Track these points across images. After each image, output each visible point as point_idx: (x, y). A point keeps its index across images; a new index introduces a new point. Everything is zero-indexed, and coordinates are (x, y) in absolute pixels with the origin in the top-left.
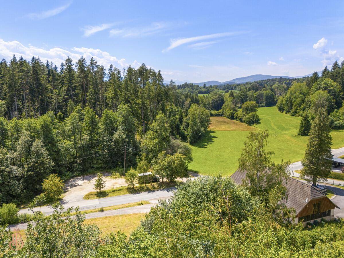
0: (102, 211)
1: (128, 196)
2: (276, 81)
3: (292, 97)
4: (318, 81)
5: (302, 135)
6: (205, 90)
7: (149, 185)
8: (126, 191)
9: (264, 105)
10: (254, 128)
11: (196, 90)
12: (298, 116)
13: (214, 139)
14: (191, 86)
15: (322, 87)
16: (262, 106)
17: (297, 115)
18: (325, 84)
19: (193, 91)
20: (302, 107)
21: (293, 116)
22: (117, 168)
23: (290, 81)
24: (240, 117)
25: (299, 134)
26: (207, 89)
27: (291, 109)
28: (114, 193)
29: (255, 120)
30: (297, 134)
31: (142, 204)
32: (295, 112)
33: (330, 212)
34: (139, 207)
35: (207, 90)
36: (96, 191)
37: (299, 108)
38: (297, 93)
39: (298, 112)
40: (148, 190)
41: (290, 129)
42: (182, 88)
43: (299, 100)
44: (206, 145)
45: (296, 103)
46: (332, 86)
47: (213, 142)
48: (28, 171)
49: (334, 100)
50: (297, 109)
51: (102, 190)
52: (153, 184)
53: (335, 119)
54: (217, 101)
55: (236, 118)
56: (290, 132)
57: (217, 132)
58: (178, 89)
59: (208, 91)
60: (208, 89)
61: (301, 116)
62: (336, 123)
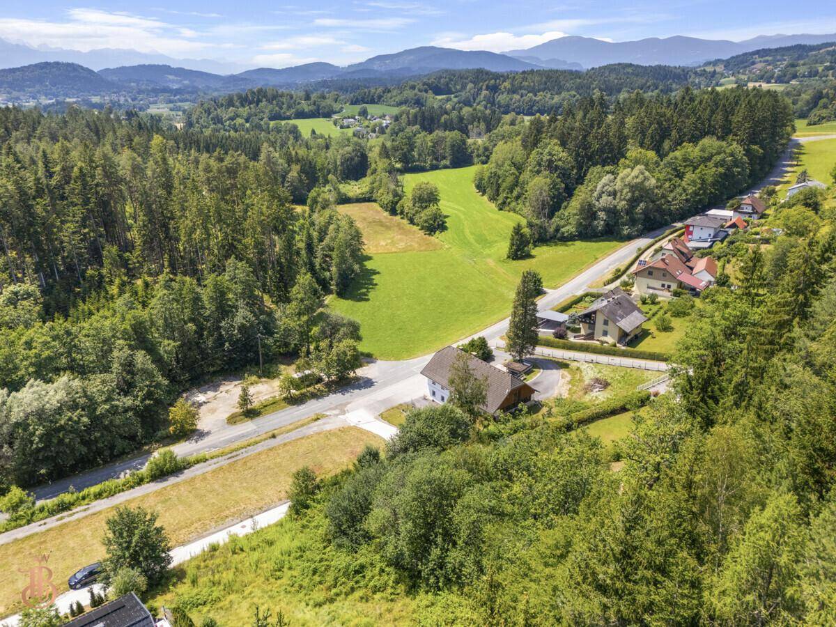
0: (274, 436)
1: (291, 411)
2: (467, 78)
3: (500, 173)
4: (539, 145)
5: (513, 259)
6: (310, 107)
7: (311, 389)
8: (283, 404)
9: (448, 163)
10: (436, 240)
11: (289, 107)
12: (509, 211)
13: (376, 278)
14: (275, 97)
15: (544, 159)
16: (446, 167)
17: (508, 208)
18: (550, 154)
19: (282, 111)
20: (515, 193)
21: (501, 209)
22: (248, 367)
23: (498, 81)
24: (409, 215)
25: (509, 257)
26: (314, 104)
27: (498, 195)
28: (266, 408)
29: (438, 225)
30: (506, 257)
31: (318, 419)
32: (504, 203)
33: (530, 397)
34: (317, 423)
35: (315, 107)
36: (242, 410)
37: (509, 196)
38: (506, 165)
39: (509, 203)
40: (314, 396)
41: (496, 241)
42: (250, 103)
43: (510, 179)
44: (367, 295)
45: (504, 185)
46: (560, 160)
47: (376, 284)
48: (143, 400)
49: (563, 185)
50: (507, 198)
51: (249, 407)
52: (316, 386)
53: (562, 223)
54: (352, 159)
55: (402, 213)
56: (496, 249)
57: (375, 257)
58: (243, 106)
59: (318, 109)
60: (319, 106)
61: (514, 211)
62: (563, 230)
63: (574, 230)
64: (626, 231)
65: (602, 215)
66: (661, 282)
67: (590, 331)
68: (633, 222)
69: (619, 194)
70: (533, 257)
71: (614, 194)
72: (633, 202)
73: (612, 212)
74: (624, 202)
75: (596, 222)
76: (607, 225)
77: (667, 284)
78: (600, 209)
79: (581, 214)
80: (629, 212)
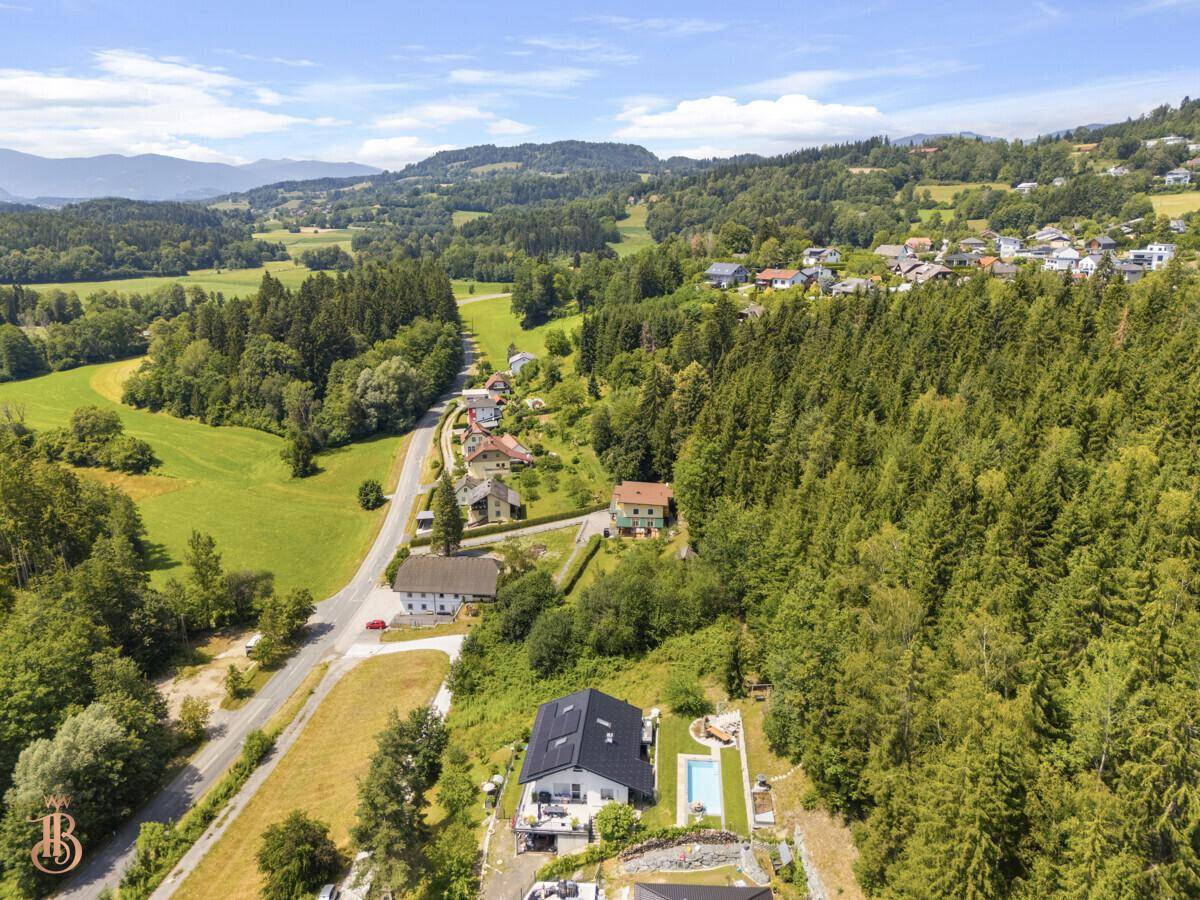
9: (7, 372)
10: (162, 478)
12: (231, 425)
15: (268, 358)
17: (228, 422)
18: (273, 352)
20: (233, 402)
21: (217, 425)
29: (150, 459)
32: (221, 416)
38: (205, 369)
39: (229, 416)
43: (220, 387)
45: (213, 394)
61: (240, 424)
62: (332, 435)
63: (344, 432)
64: (402, 424)
65: (372, 411)
66: (495, 463)
67: (481, 517)
68: (405, 414)
69: (385, 388)
70: (322, 470)
71: (379, 388)
72: (401, 393)
73: (382, 407)
74: (393, 396)
75: (368, 421)
76: (380, 422)
77: (501, 463)
78: (368, 407)
79: (351, 414)
80: (400, 404)
